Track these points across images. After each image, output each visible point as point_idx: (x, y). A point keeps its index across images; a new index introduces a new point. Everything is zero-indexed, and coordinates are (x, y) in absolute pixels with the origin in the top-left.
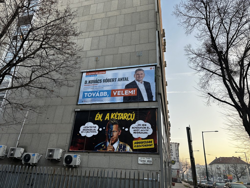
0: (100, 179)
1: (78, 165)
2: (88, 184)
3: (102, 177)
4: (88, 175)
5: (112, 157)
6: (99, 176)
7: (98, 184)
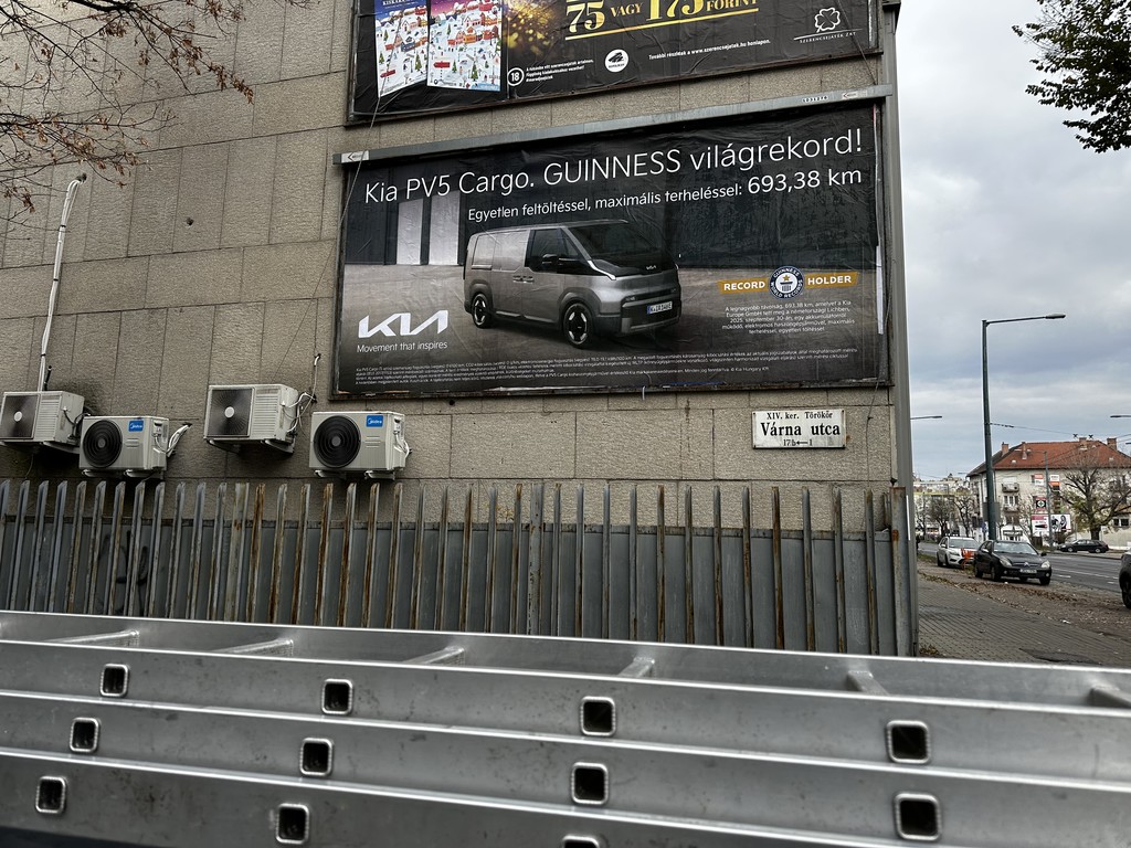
0: (534, 539)
1: (397, 469)
2: (466, 565)
3: (543, 526)
4: (462, 519)
5: (591, 416)
6: (525, 521)
7: (527, 565)
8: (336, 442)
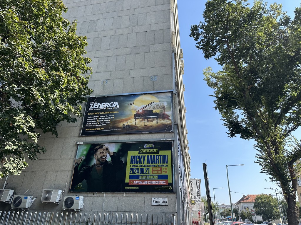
1: (81, 209)
3: (109, 222)
6: (106, 221)
8: (69, 203)
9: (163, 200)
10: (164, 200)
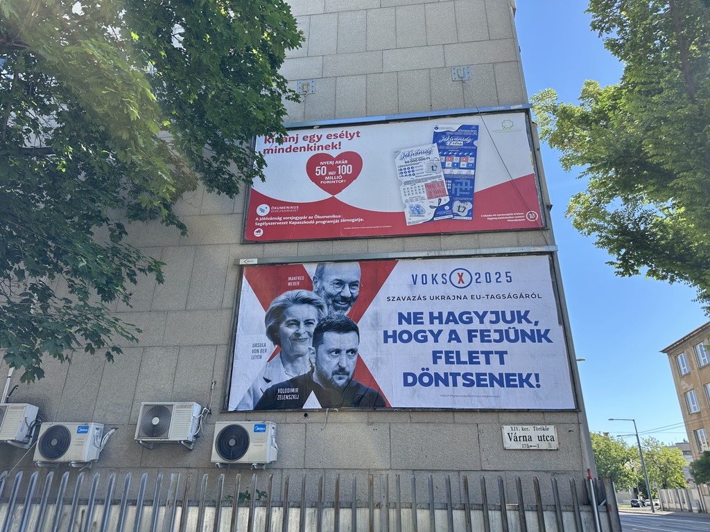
1: (270, 462)
5: (400, 426)
8: (232, 443)
9: (541, 433)
10: (546, 433)
